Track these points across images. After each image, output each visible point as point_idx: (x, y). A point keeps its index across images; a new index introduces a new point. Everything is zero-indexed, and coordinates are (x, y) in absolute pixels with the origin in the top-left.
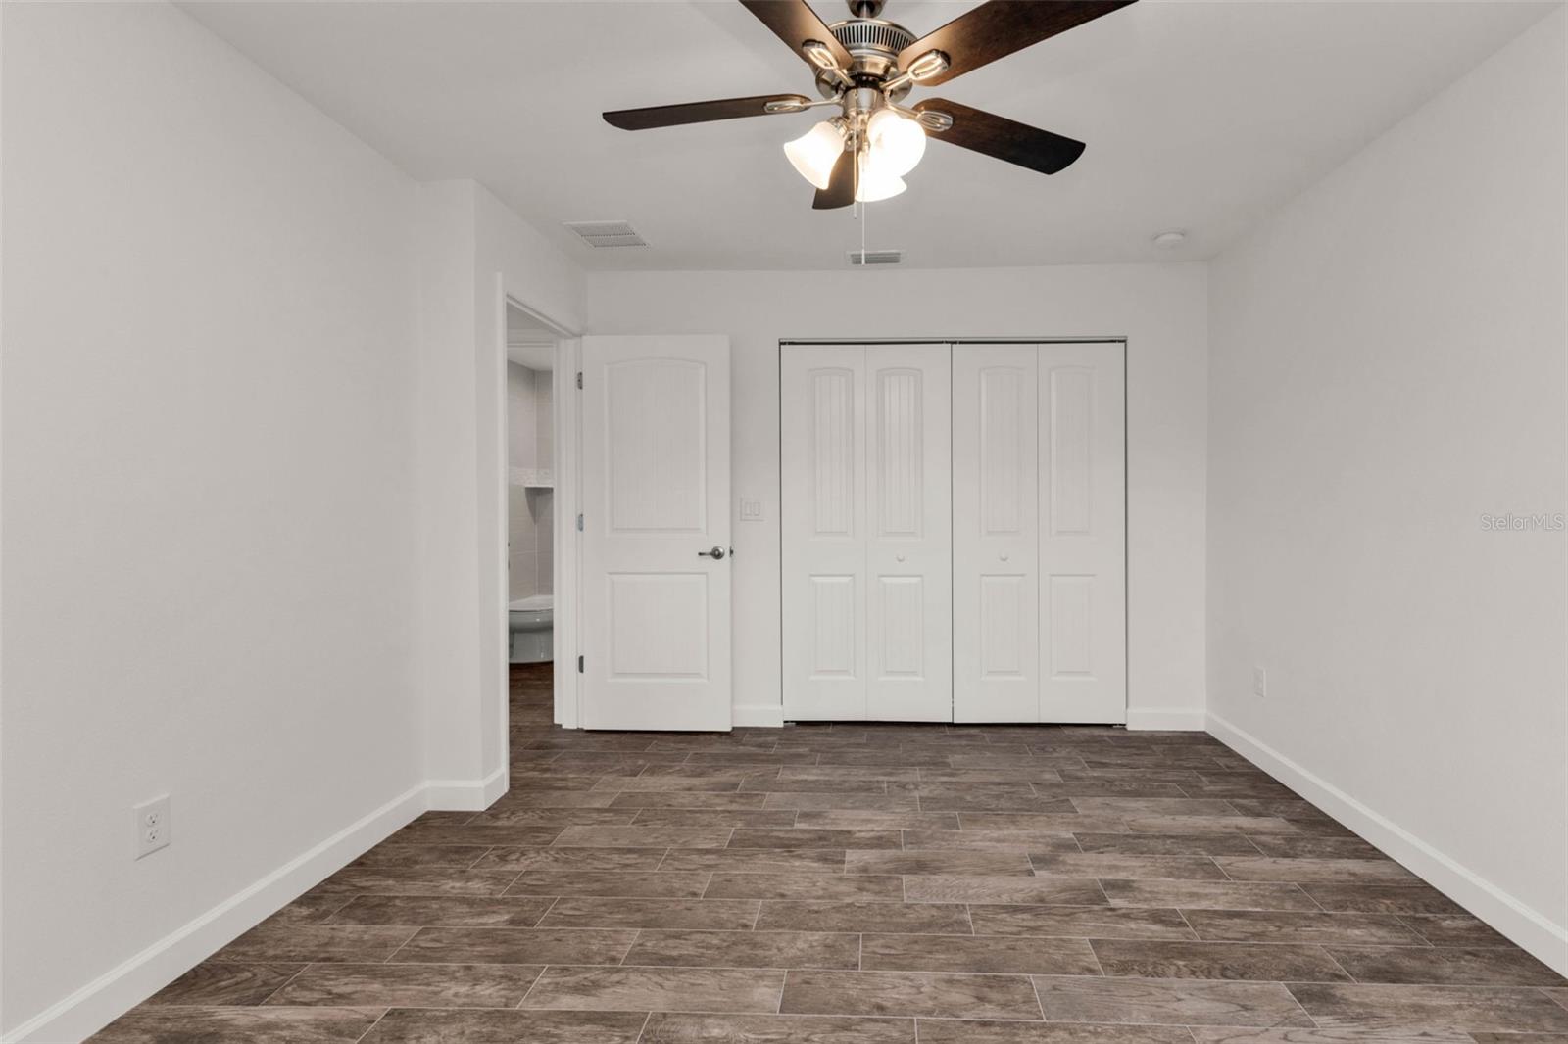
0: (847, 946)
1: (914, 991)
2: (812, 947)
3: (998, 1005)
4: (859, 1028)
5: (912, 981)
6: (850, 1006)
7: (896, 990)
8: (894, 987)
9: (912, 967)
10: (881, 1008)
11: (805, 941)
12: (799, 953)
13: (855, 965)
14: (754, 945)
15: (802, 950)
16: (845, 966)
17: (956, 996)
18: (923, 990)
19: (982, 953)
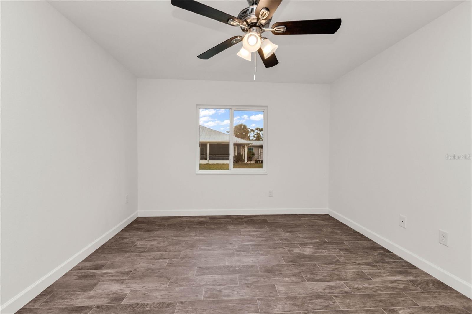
0: (264, 307)
1: (239, 292)
2: (276, 306)
3: (216, 290)
4: (252, 282)
5: (240, 295)
6: (257, 287)
7: (245, 292)
8: (245, 293)
9: (240, 300)
10: (248, 287)
11: (279, 308)
12: (279, 302)
13: (259, 299)
14: (295, 305)
15: (279, 304)
16: (262, 299)
17: (227, 292)
18: (237, 293)
19: (216, 307)
